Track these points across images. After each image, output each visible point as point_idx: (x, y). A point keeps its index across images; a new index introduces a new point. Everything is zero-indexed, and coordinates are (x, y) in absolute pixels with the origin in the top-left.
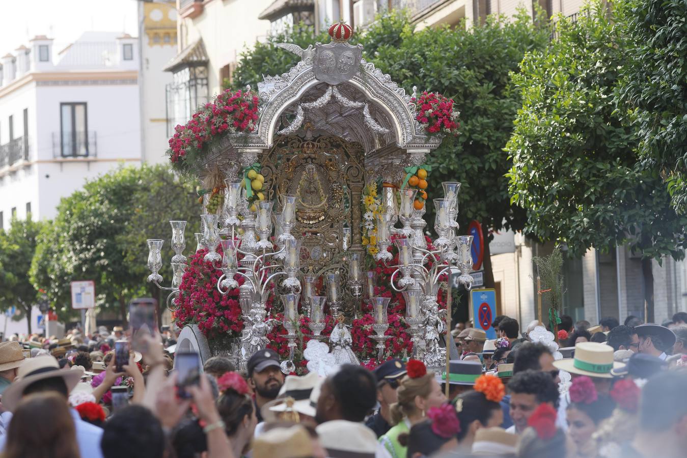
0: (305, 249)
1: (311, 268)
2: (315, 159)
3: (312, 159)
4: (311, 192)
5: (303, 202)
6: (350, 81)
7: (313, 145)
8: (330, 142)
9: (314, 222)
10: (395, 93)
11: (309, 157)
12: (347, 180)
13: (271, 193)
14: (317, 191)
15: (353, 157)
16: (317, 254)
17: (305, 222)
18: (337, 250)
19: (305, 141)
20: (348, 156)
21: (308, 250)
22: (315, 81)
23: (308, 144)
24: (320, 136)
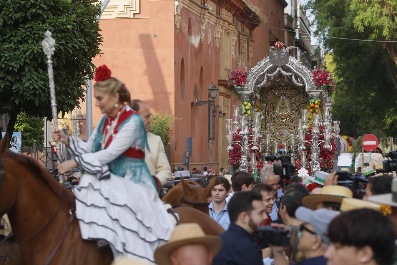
0: (281, 131)
1: (283, 139)
2: (286, 94)
3: (284, 94)
4: (283, 108)
5: (279, 112)
6: (286, 65)
7: (284, 88)
8: (292, 87)
9: (284, 120)
10: (304, 69)
11: (283, 93)
12: (299, 103)
13: (267, 108)
14: (286, 108)
15: (302, 93)
16: (286, 133)
17: (281, 120)
18: (294, 132)
19: (281, 87)
20: (300, 93)
21: (282, 132)
22: (272, 65)
23: (282, 88)
24: (288, 84)
